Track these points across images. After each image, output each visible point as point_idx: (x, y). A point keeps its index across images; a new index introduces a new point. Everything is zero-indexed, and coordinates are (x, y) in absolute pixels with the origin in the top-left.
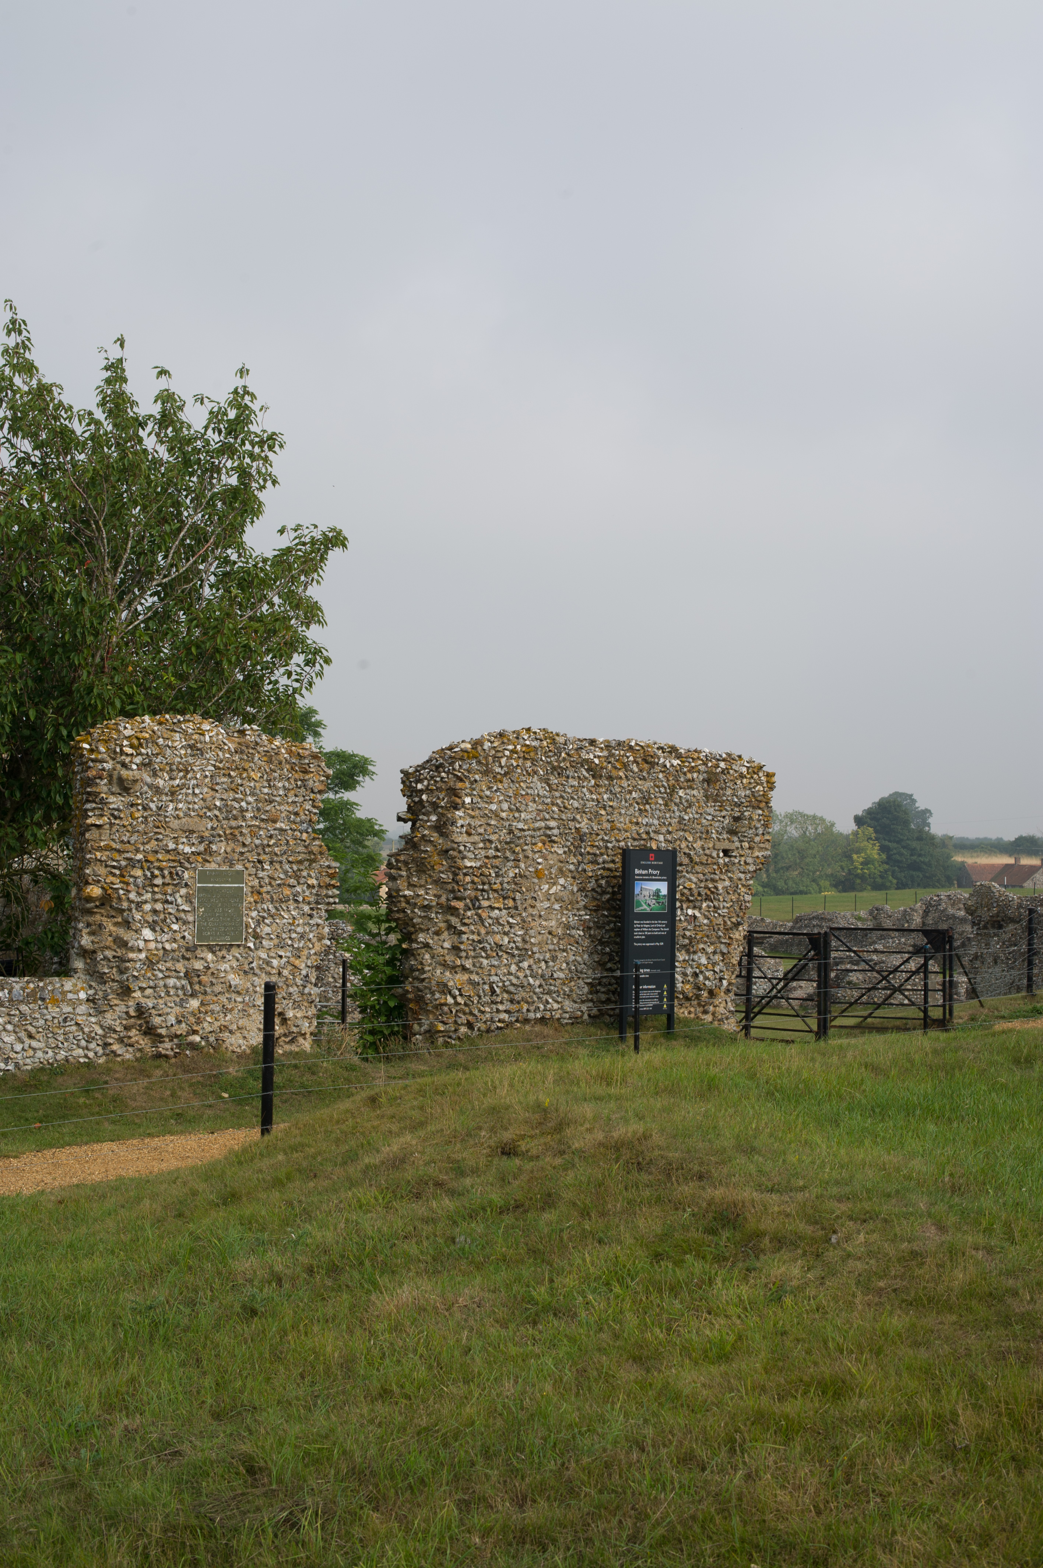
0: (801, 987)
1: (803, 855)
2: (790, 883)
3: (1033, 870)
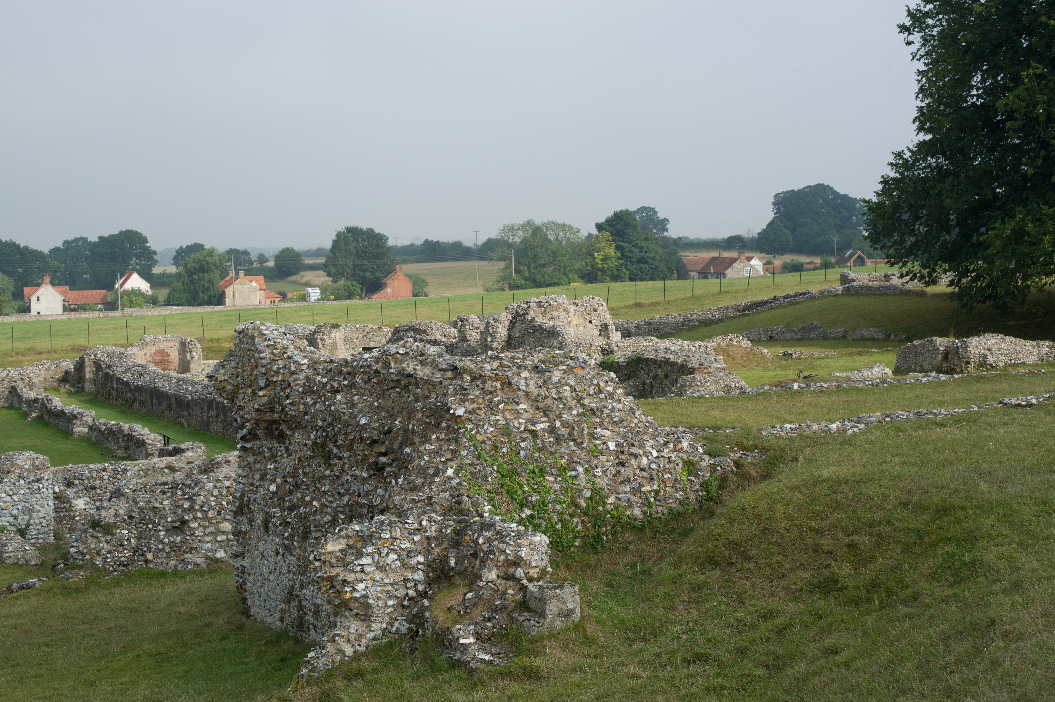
2: (546, 277)
3: (733, 260)
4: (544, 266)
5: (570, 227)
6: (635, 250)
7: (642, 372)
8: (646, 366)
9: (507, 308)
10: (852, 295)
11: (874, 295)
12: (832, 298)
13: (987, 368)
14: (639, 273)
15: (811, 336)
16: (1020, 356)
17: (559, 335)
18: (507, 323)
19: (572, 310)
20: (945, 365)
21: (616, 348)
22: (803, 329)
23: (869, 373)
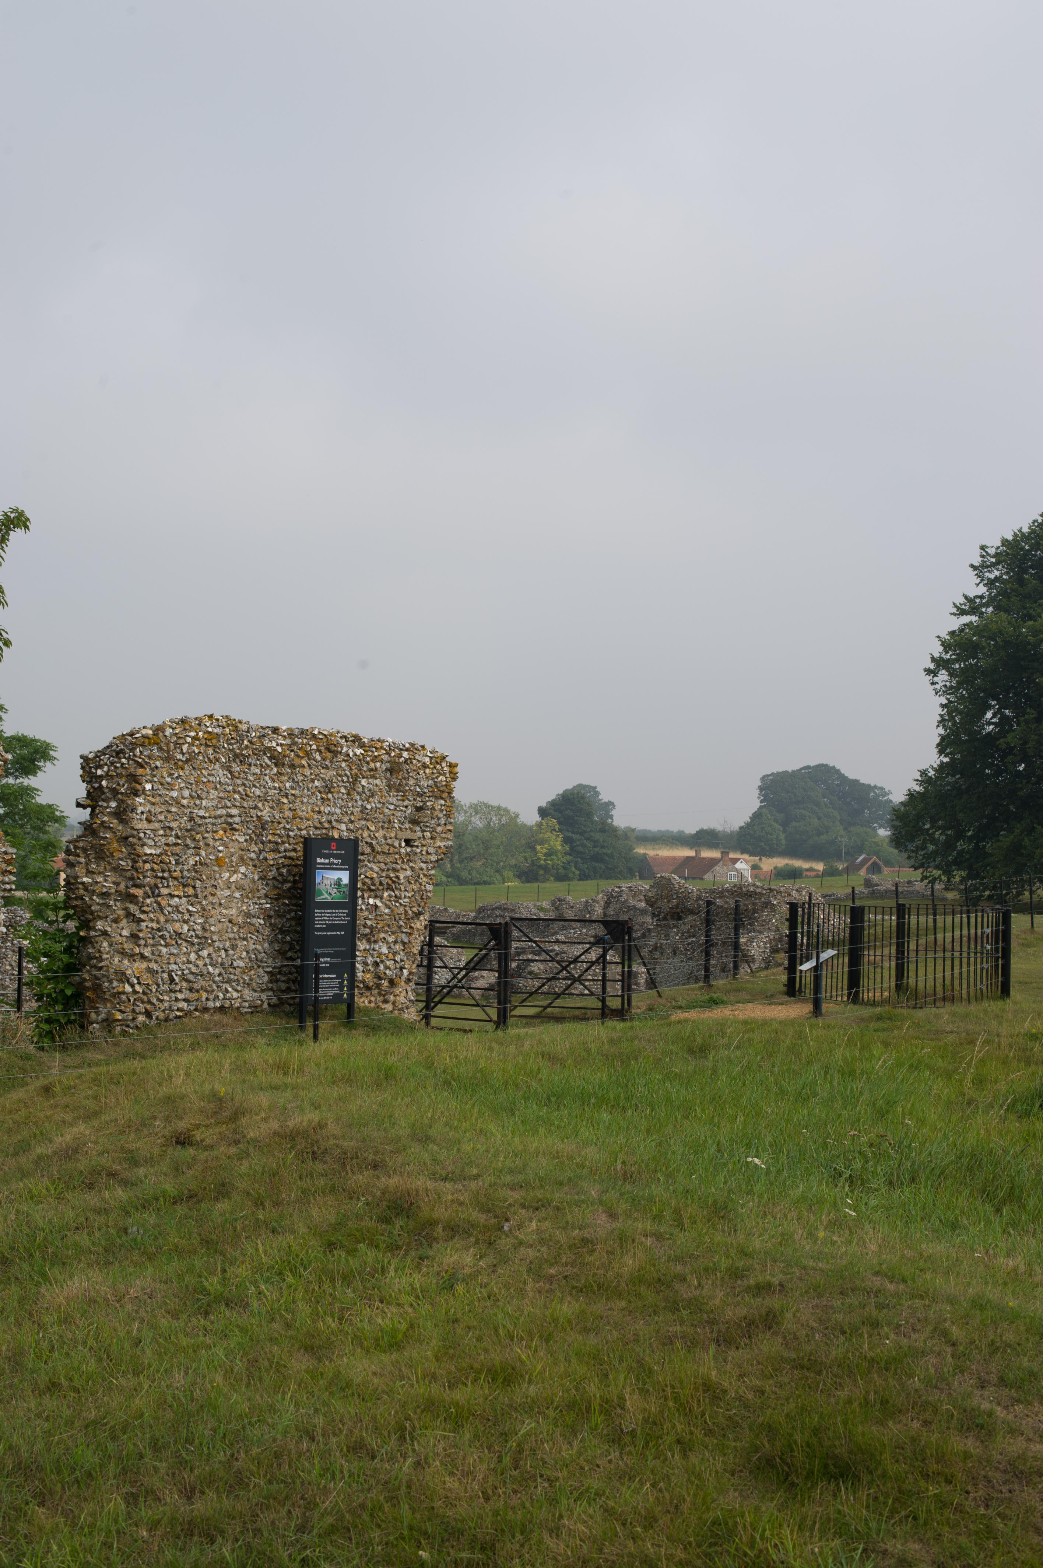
0: (483, 977)
1: (486, 844)
2: (474, 873)
3: (713, 862)
4: (472, 859)
5: (507, 811)
6: (588, 844)
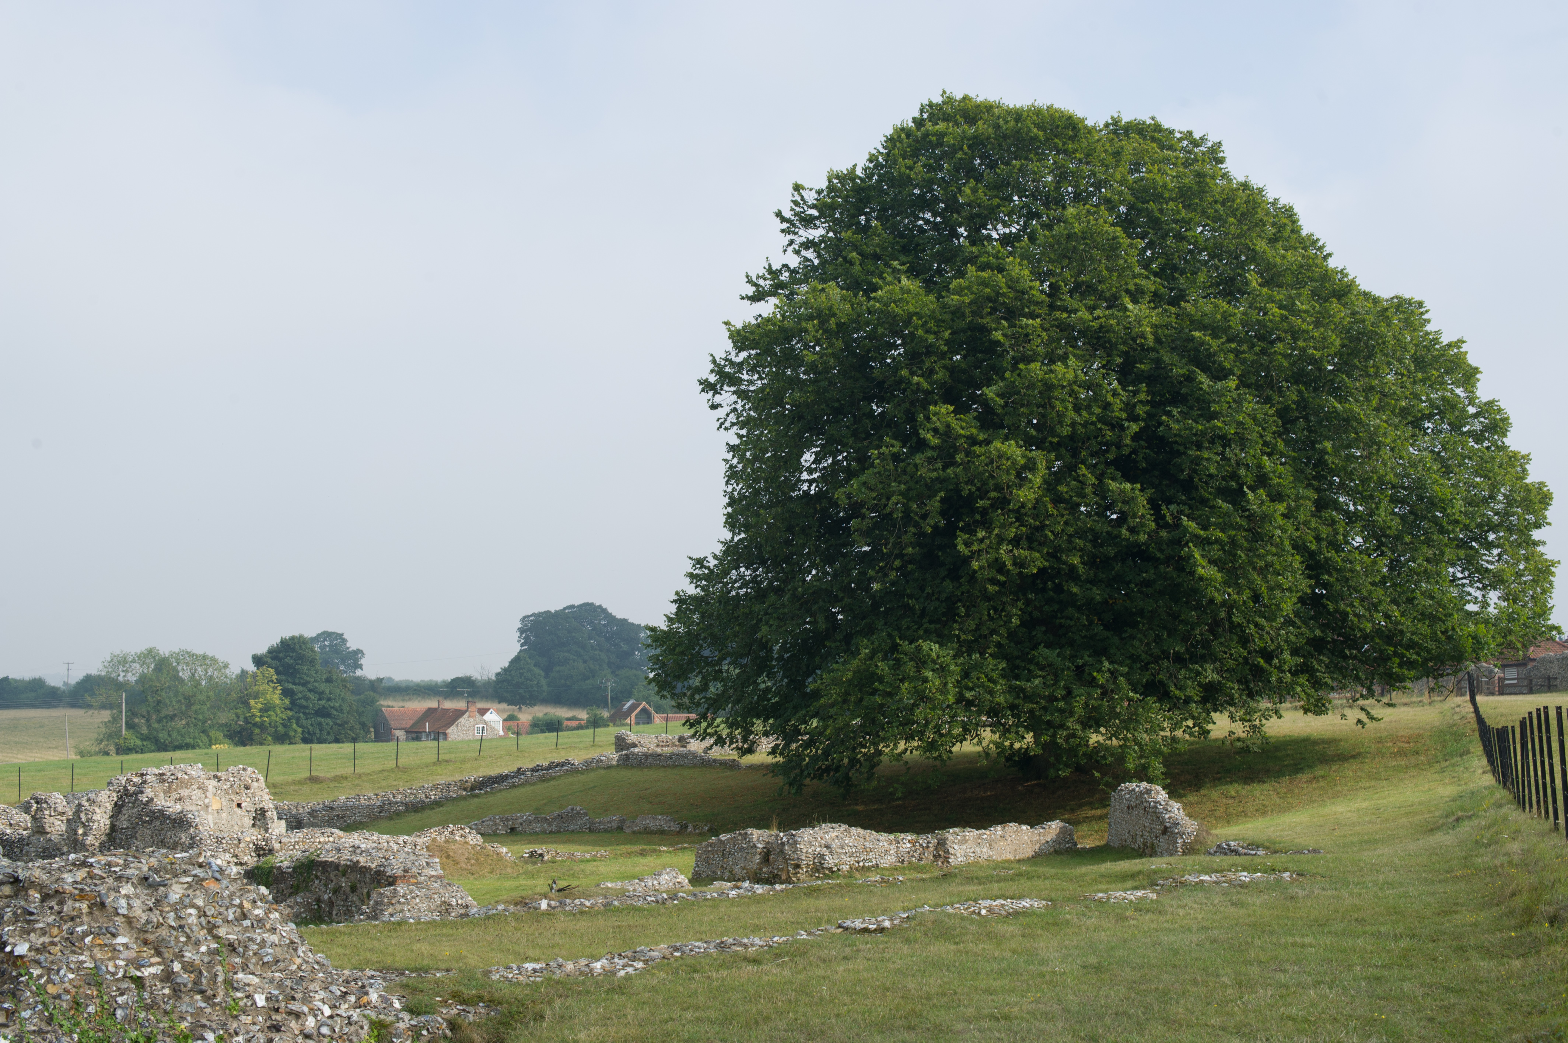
3: (458, 713)
4: (172, 718)
5: (214, 660)
6: (311, 696)
7: (317, 882)
8: (323, 873)
9: (110, 783)
10: (633, 767)
11: (664, 766)
12: (603, 772)
13: (824, 874)
14: (318, 731)
15: (572, 827)
16: (871, 855)
17: (191, 826)
18: (109, 807)
19: (210, 788)
20: (764, 870)
21: (277, 846)
22: (560, 816)
23: (655, 882)
